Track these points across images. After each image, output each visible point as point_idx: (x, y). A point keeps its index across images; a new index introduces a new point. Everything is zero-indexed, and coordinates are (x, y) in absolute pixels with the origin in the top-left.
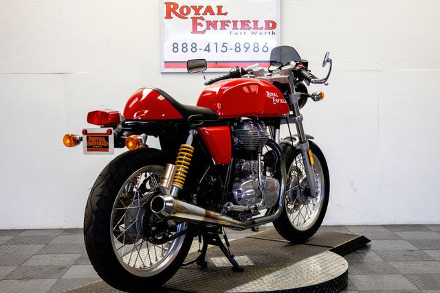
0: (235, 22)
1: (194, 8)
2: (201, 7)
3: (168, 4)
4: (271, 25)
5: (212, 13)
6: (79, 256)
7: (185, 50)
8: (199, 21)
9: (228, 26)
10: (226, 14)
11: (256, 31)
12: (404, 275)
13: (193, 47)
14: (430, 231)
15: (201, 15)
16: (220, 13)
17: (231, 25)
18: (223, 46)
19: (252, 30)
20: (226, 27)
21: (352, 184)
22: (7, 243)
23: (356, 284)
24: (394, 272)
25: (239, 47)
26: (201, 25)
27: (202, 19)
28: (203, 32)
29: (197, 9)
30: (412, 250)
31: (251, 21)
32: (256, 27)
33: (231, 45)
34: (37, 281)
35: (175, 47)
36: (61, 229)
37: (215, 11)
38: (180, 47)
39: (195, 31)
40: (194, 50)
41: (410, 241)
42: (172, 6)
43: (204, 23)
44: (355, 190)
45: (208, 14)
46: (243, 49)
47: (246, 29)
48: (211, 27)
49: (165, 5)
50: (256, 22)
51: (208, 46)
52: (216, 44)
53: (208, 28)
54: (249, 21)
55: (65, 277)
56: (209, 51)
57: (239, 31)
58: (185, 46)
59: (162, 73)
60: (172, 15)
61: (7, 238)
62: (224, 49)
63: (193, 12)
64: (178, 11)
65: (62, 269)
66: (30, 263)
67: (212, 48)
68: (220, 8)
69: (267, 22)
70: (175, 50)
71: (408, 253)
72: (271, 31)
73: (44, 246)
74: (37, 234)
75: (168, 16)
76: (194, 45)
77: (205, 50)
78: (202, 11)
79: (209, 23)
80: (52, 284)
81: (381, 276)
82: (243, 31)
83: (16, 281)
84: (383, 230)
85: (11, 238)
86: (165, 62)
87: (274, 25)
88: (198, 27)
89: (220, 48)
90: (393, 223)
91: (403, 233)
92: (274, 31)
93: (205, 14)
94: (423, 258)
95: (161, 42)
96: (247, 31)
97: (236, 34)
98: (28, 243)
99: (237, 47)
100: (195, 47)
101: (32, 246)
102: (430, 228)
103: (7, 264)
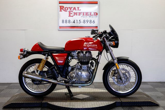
0: (84, 13)
1: (69, 8)
4: (96, 14)
7: (66, 22)
8: (71, 12)
9: (81, 14)
11: (90, 16)
15: (72, 10)
16: (78, 10)
17: (82, 14)
18: (79, 21)
19: (89, 16)
25: (85, 22)
26: (72, 14)
27: (72, 12)
28: (72, 16)
32: (91, 15)
33: (82, 21)
35: (63, 21)
37: (77, 9)
38: (65, 21)
39: (70, 16)
40: (69, 22)
42: (62, 7)
43: (73, 13)
45: (74, 10)
47: (87, 15)
48: (75, 15)
50: (90, 13)
51: (74, 21)
52: (77, 20)
53: (74, 15)
54: (88, 13)
56: (74, 23)
57: (85, 16)
58: (66, 21)
59: (59, 30)
60: (62, 10)
61: (6, 86)
63: (69, 9)
64: (64, 9)
67: (76, 21)
68: (78, 8)
69: (94, 13)
70: (63, 22)
75: (61, 11)
77: (73, 22)
78: (72, 9)
79: (74, 13)
86: (60, 26)
87: (97, 14)
88: (71, 14)
89: (78, 22)
92: (97, 16)
93: (73, 10)
95: (58, 20)
96: (87, 16)
97: (84, 17)
101: (15, 90)
102: (148, 83)
103: (7, 96)
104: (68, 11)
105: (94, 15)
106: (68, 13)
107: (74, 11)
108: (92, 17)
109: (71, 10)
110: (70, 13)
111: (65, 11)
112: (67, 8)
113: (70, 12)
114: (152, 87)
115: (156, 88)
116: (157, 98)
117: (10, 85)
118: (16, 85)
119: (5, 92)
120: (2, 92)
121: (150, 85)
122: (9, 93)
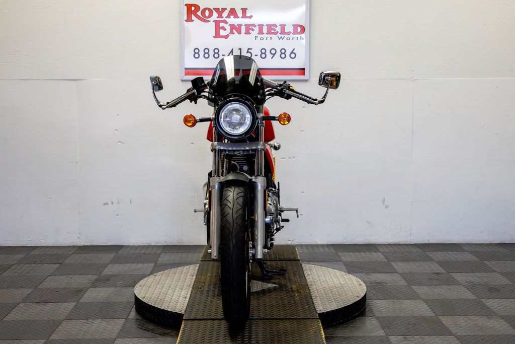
0: (261, 27)
1: (217, 10)
2: (224, 10)
3: (189, 6)
4: (299, 29)
5: (236, 16)
6: (95, 277)
7: (206, 55)
8: (222, 25)
9: (253, 30)
10: (251, 17)
11: (283, 36)
12: (425, 301)
13: (215, 53)
14: (464, 250)
15: (224, 18)
16: (244, 16)
17: (257, 29)
18: (248, 52)
19: (278, 35)
20: (251, 31)
21: (384, 200)
22: (19, 262)
23: (375, 310)
24: (415, 297)
25: (265, 53)
26: (225, 29)
27: (225, 22)
28: (226, 37)
29: (220, 12)
30: (440, 273)
31: (278, 25)
32: (283, 32)
34: (55, 305)
35: (196, 52)
36: (74, 247)
37: (240, 14)
38: (202, 53)
39: (217, 35)
40: (216, 55)
41: (440, 263)
42: (193, 8)
43: (228, 27)
44: (387, 207)
45: (232, 17)
46: (269, 55)
47: (273, 34)
48: (234, 31)
49: (186, 7)
50: (283, 27)
51: (232, 51)
52: (240, 49)
54: (275, 25)
55: (83, 300)
57: (265, 36)
58: (206, 52)
59: (182, 81)
60: (193, 17)
61: (20, 256)
62: (249, 55)
63: (215, 15)
64: (199, 13)
65: (80, 292)
66: (47, 284)
68: (244, 11)
69: (295, 26)
70: (197, 55)
71: (435, 276)
72: (299, 36)
73: (58, 265)
74: (50, 251)
75: (189, 20)
76: (216, 51)
78: (225, 14)
79: (232, 27)
80: (71, 307)
81: (401, 301)
82: (269, 36)
83: (34, 305)
84: (415, 250)
85: (23, 256)
86: (186, 69)
87: (303, 29)
88: (221, 31)
90: (427, 242)
91: (435, 253)
92: (303, 36)
93: (228, 17)
94: (449, 282)
95: (182, 48)
96: (273, 36)
97: (262, 39)
98: (41, 263)
99: (262, 53)
100: (218, 53)
101: (45, 266)
102: (464, 248)
103: (22, 286)
104: (211, 19)
105: (295, 32)
106: (211, 26)
107: (232, 20)
108: (288, 39)
110: (218, 28)
111: (204, 19)
112: (210, 10)
113: (217, 23)
114: (477, 259)
115: (487, 262)
116: (488, 291)
117: (33, 253)
118: (49, 253)
119: (15, 273)
120: (5, 274)
122: (27, 275)
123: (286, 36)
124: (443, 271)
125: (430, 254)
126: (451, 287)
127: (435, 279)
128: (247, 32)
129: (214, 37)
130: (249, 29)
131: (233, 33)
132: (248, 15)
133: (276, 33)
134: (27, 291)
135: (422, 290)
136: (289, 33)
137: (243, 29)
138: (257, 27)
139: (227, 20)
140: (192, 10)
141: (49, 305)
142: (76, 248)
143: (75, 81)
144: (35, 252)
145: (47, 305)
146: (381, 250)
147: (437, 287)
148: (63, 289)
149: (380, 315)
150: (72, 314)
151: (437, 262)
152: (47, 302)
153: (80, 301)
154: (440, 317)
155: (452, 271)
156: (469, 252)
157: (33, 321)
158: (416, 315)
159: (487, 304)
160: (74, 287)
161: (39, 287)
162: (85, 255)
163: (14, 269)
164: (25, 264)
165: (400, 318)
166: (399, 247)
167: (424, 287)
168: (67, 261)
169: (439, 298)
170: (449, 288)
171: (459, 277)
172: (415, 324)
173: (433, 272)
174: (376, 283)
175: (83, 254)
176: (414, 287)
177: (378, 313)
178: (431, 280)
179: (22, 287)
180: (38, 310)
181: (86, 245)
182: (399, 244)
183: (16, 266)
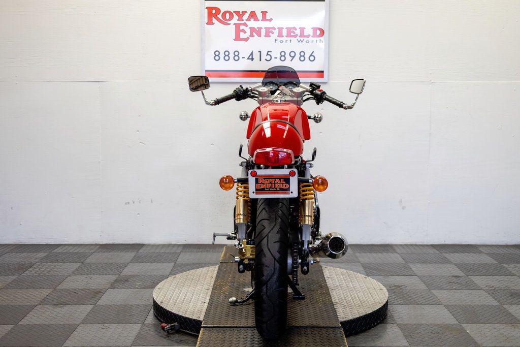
0: (280, 29)
1: (237, 13)
2: (244, 13)
3: (209, 10)
4: (318, 32)
5: (256, 19)
6: (115, 278)
7: (227, 58)
8: (242, 27)
9: (273, 33)
10: (271, 20)
11: (302, 39)
12: (447, 307)
13: (235, 56)
14: (481, 252)
15: (245, 21)
16: (264, 18)
17: (276, 32)
18: (267, 55)
19: (298, 37)
20: (270, 34)
21: (401, 201)
22: (41, 261)
23: (396, 316)
24: (436, 302)
25: (284, 56)
26: (245, 32)
27: (245, 25)
28: (246, 40)
29: (240, 15)
30: (459, 277)
31: (297, 28)
32: (302, 35)
33: (276, 54)
34: (72, 307)
35: (217, 55)
36: (96, 245)
37: (260, 16)
38: (222, 55)
39: (238, 38)
40: (236, 58)
41: (459, 266)
42: (214, 11)
43: (248, 30)
44: (404, 208)
45: (252, 20)
46: (288, 58)
47: (292, 36)
48: (254, 34)
49: (207, 10)
50: (302, 30)
51: (252, 54)
52: (260, 52)
53: (252, 35)
54: (295, 28)
55: (100, 302)
56: (252, 59)
57: (284, 39)
58: (227, 54)
60: (214, 20)
61: (42, 255)
62: (268, 58)
63: (236, 17)
64: (220, 16)
65: (98, 293)
66: (65, 285)
67: (256, 56)
68: (264, 13)
69: (315, 29)
70: (217, 58)
71: (454, 280)
72: (318, 39)
73: (78, 265)
74: (72, 250)
75: (210, 22)
76: (236, 53)
77: (248, 59)
78: (246, 17)
79: (252, 29)
80: (88, 311)
81: (423, 306)
82: (289, 39)
83: (51, 307)
84: (432, 251)
85: (45, 254)
86: (206, 71)
87: (322, 32)
88: (242, 34)
89: (264, 56)
90: (443, 243)
91: (452, 254)
92: (322, 38)
93: (248, 19)
94: (469, 286)
95: (202, 50)
96: (292, 39)
97: (281, 42)
98: (63, 262)
99: (282, 56)
100: (238, 56)
101: (66, 265)
102: (481, 249)
103: (41, 286)
104: (232, 22)
105: (314, 35)
106: (231, 29)
107: (252, 24)
108: (308, 42)
109: (240, 18)
110: (238, 31)
111: (224, 22)
112: (230, 13)
113: (237, 26)
114: (495, 262)
115: (505, 265)
116: (510, 296)
117: (55, 251)
118: (71, 251)
119: (35, 273)
120: (26, 273)
121: (487, 254)
122: (48, 274)
123: (306, 39)
124: (462, 274)
125: (447, 255)
126: (471, 291)
127: (455, 283)
128: (267, 35)
129: (235, 40)
130: (268, 32)
131: (253, 36)
132: (268, 17)
133: (295, 36)
134: (45, 292)
135: (443, 295)
136: (308, 36)
137: (263, 32)
138: (277, 30)
139: (248, 23)
140: (212, 14)
141: (67, 308)
142: (98, 247)
143: (98, 83)
144: (58, 250)
145: (65, 308)
146: (398, 250)
147: (458, 291)
148: (82, 290)
149: (401, 323)
150: (89, 318)
151: (456, 265)
152: (64, 304)
153: (98, 303)
154: (464, 325)
155: (471, 274)
156: (486, 254)
157: (48, 326)
158: (439, 323)
159: (511, 311)
160: (93, 288)
161: (57, 288)
162: (106, 254)
163: (35, 269)
164: (47, 263)
165: (422, 326)
166: (416, 247)
167: (445, 291)
168: (89, 260)
169: (461, 304)
170: (470, 292)
171: (479, 280)
172: (439, 333)
173: (452, 275)
174: (395, 286)
175: (104, 252)
176: (434, 291)
177: (399, 320)
178: (451, 284)
179: (41, 288)
180: (55, 313)
181: (108, 243)
182: (416, 245)
183: (37, 264)
